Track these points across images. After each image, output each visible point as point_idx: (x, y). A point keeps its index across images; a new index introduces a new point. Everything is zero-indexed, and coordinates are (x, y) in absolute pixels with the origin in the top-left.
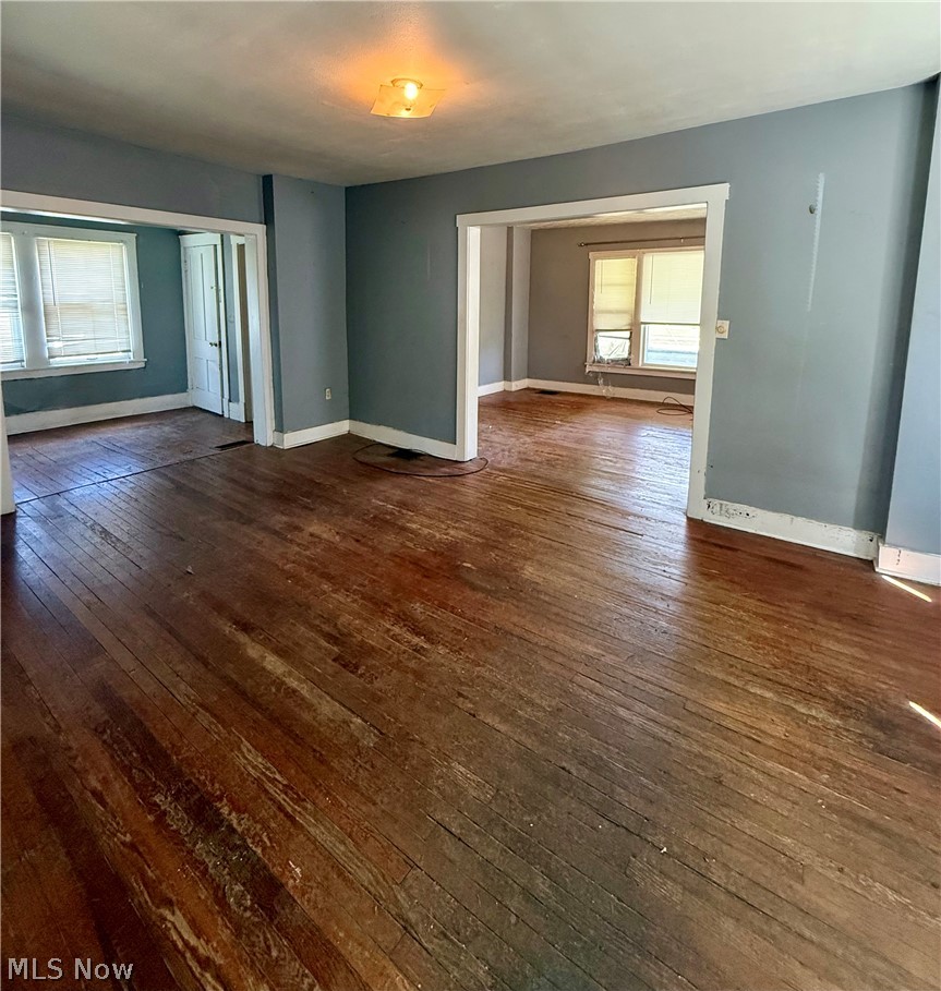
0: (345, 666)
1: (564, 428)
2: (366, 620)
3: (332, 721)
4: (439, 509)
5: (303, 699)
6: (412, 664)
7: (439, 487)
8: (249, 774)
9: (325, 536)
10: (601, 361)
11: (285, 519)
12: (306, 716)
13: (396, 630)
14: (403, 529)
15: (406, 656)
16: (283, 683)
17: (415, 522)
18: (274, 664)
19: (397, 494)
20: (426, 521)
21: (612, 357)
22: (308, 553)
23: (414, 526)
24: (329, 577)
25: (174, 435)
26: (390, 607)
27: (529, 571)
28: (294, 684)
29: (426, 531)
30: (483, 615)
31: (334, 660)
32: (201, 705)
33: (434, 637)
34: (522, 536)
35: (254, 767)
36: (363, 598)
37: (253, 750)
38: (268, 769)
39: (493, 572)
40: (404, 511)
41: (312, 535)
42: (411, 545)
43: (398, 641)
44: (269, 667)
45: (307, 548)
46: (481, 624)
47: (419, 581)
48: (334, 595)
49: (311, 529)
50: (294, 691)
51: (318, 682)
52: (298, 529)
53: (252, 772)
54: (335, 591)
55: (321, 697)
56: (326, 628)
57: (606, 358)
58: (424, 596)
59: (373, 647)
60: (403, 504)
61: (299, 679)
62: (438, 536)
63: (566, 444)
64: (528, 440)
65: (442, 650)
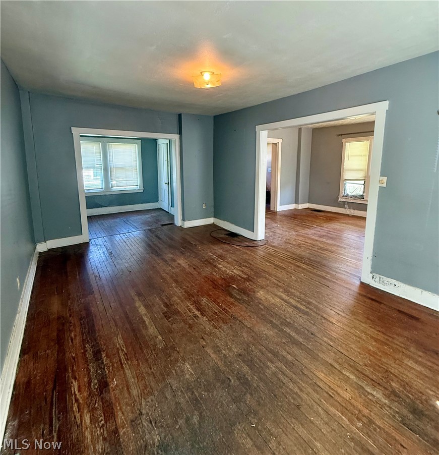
0: (166, 316)
1: (316, 229)
2: (182, 301)
3: (152, 335)
4: (235, 260)
5: (146, 325)
6: (191, 322)
7: (240, 250)
8: (116, 346)
9: (183, 265)
10: (347, 196)
11: (171, 256)
12: (144, 332)
13: (191, 307)
14: (215, 266)
15: (190, 318)
16: (142, 317)
17: (221, 264)
18: (142, 310)
19: (220, 251)
20: (226, 265)
21: (353, 194)
22: (174, 270)
23: (220, 266)
24: (176, 281)
25: (149, 219)
26: (193, 297)
27: (261, 294)
28: (145, 318)
29: (224, 269)
30: (229, 308)
31: (163, 313)
32: (113, 318)
33: (204, 313)
34: (266, 278)
35: (119, 344)
36: (185, 292)
37: (121, 338)
38: (123, 346)
39: (243, 291)
40: (219, 259)
41: (179, 264)
42: (215, 274)
43: (190, 311)
44: (140, 311)
45: (174, 268)
46: (227, 312)
47: (210, 289)
48: (175, 289)
49: (179, 262)
50: (144, 321)
51: (154, 320)
52: (174, 260)
53: (118, 345)
54: (176, 287)
55: (152, 326)
56: (166, 301)
57: (350, 194)
58: (209, 295)
59: (179, 312)
60: (220, 256)
61: (147, 317)
62: (228, 271)
63: (313, 237)
64: (294, 233)
65: (205, 319)
